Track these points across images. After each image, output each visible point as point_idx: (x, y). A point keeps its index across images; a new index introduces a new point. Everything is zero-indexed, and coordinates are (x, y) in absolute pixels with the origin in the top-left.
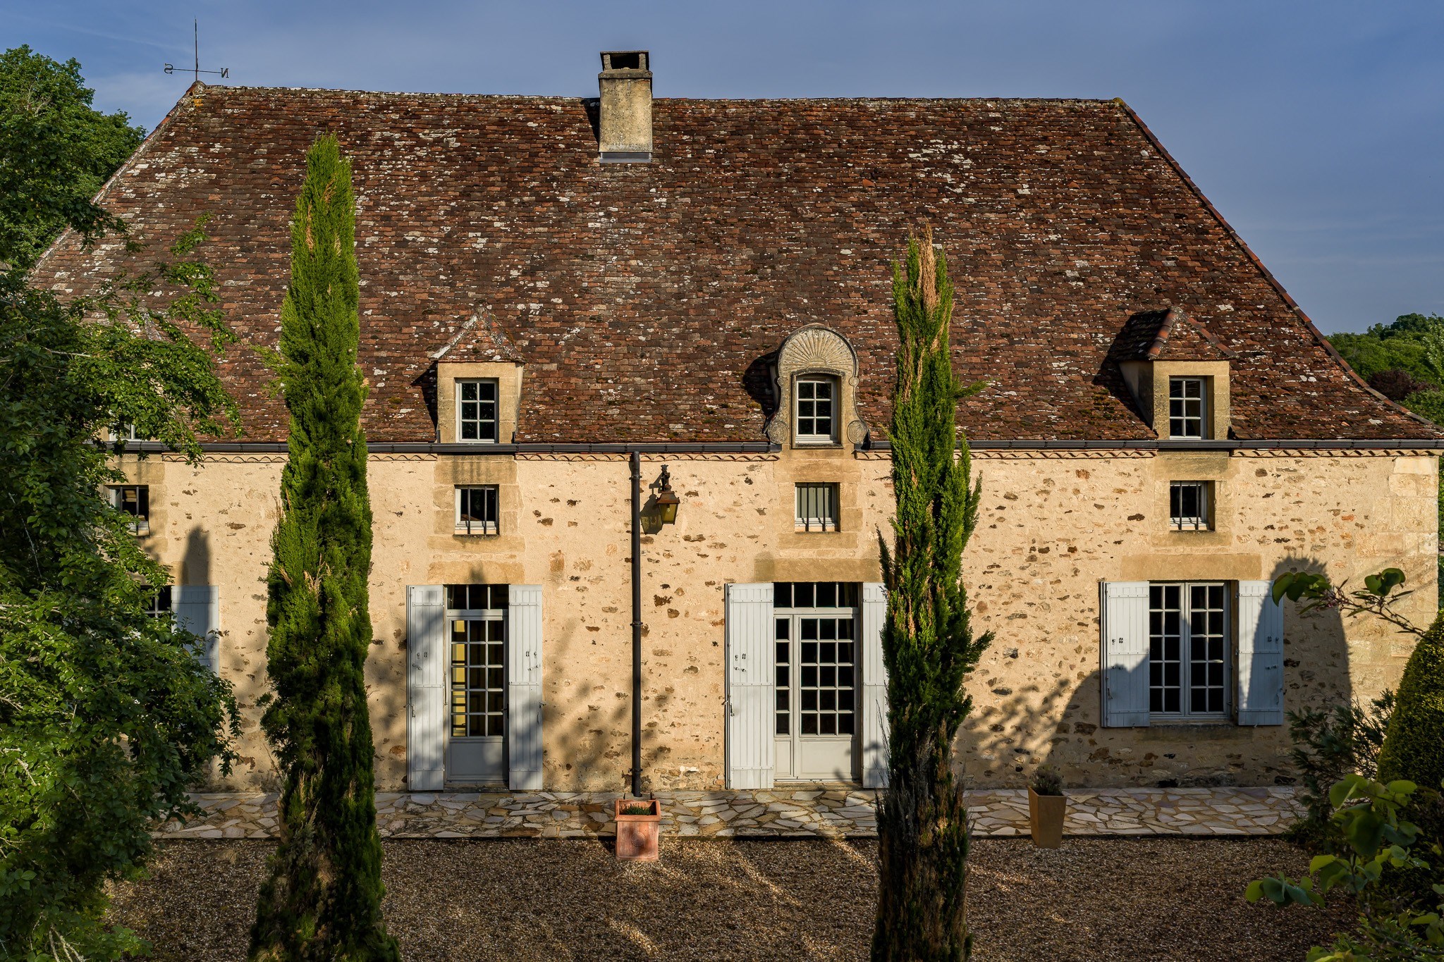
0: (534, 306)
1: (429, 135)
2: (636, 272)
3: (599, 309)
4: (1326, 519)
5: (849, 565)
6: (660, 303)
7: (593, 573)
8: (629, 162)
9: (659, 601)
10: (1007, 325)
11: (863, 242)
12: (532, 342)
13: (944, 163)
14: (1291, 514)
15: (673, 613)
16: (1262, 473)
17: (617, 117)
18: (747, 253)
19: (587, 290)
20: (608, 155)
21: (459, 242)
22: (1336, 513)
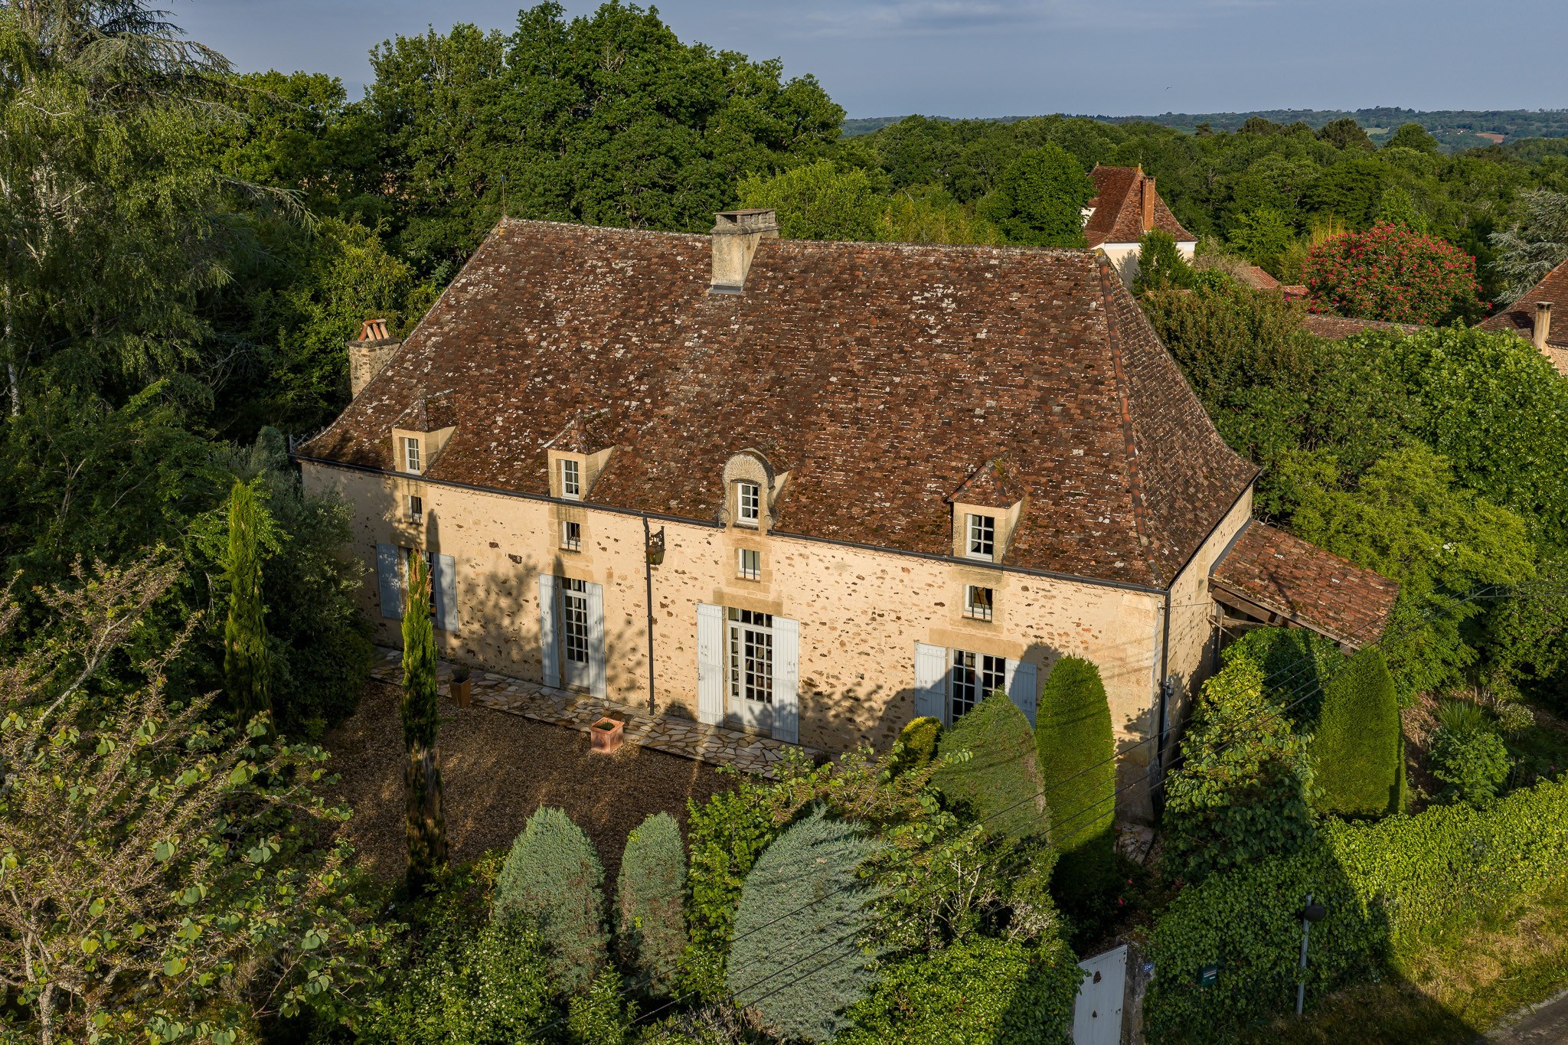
0: (634, 404)
1: (618, 265)
2: (701, 383)
3: (669, 410)
4: (1071, 629)
5: (765, 603)
6: (705, 410)
7: (628, 583)
8: (727, 293)
9: (663, 606)
10: (912, 449)
11: (849, 371)
12: (625, 430)
13: (932, 307)
14: (1046, 620)
15: (670, 614)
16: (1025, 589)
17: (722, 260)
18: (772, 373)
19: (667, 394)
20: (716, 287)
21: (610, 351)
22: (1078, 625)
